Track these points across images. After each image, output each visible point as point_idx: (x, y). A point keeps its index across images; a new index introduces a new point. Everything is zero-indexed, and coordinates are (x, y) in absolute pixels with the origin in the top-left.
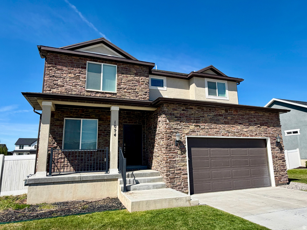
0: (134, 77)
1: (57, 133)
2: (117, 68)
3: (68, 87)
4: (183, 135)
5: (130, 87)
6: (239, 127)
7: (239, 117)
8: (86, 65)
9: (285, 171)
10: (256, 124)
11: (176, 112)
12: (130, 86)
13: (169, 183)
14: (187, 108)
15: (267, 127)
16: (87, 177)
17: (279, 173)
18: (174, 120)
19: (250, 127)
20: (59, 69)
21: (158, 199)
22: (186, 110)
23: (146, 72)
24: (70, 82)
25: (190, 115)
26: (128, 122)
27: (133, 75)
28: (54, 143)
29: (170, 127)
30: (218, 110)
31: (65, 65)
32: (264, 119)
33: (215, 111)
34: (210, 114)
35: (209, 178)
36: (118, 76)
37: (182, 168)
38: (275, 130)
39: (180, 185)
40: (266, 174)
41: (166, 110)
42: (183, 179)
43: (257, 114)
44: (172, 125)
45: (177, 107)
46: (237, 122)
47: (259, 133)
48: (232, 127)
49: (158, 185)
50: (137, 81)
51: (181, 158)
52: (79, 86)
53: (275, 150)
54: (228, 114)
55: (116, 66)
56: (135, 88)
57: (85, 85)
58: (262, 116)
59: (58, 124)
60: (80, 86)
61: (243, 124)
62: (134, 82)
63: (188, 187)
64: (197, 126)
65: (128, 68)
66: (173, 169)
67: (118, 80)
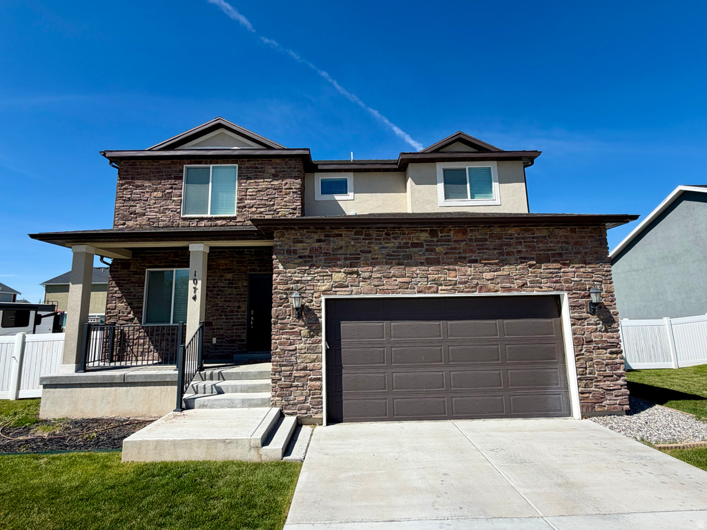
0: (271, 182)
1: (135, 296)
2: (239, 169)
3: (152, 215)
4: (316, 295)
5: (263, 202)
6: (470, 270)
7: (470, 246)
8: (182, 172)
9: (617, 380)
10: (523, 260)
11: (300, 245)
12: (263, 199)
13: (278, 397)
14: (328, 236)
15: (559, 266)
16: (135, 376)
17: (598, 384)
18: (296, 264)
19: (506, 267)
20: (137, 187)
21: (182, 440)
22: (324, 241)
23: (295, 168)
24: (155, 206)
25: (334, 250)
26: (258, 269)
27: (269, 178)
28: (129, 313)
29: (285, 278)
30: (408, 234)
31: (147, 177)
32: (552, 245)
33: (402, 236)
34: (386, 245)
35: (385, 389)
36: (240, 184)
37: (310, 366)
38: (590, 270)
39: (304, 403)
40: (557, 384)
41: (278, 243)
42: (310, 390)
43: (527, 235)
44: (290, 275)
45: (304, 235)
46: (465, 258)
47: (531, 282)
48: (449, 270)
49: (254, 399)
50: (276, 189)
51: (309, 344)
52: (170, 212)
53: (586, 323)
54: (437, 241)
55: (237, 165)
56: (272, 203)
57: (180, 208)
58: (545, 237)
59: (136, 280)
60: (172, 211)
61: (483, 262)
62: (271, 191)
63: (322, 408)
64: (352, 273)
65: (259, 166)
66: (288, 368)
67: (240, 191)
